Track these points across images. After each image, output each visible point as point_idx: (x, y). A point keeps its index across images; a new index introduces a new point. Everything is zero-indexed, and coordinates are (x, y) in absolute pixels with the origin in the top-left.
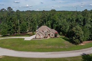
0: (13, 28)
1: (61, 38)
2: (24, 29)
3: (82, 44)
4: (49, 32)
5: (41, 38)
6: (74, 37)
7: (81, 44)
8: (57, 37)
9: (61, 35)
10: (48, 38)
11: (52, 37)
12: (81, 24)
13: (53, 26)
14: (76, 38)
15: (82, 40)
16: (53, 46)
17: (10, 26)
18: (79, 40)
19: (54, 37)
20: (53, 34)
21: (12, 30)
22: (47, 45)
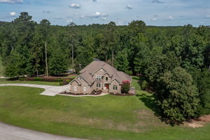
0: (31, 62)
1: (137, 98)
2: (59, 66)
3: (194, 125)
4: (107, 79)
5: (82, 94)
6: (165, 101)
7: (190, 125)
8: (130, 95)
9: (144, 90)
10: (102, 94)
11: (115, 92)
12: (196, 63)
13: (135, 63)
14: (170, 105)
15: (191, 112)
16: (99, 121)
17: (24, 58)
18: (181, 113)
19: (120, 93)
20: (117, 84)
21: (29, 66)
22: (84, 116)
